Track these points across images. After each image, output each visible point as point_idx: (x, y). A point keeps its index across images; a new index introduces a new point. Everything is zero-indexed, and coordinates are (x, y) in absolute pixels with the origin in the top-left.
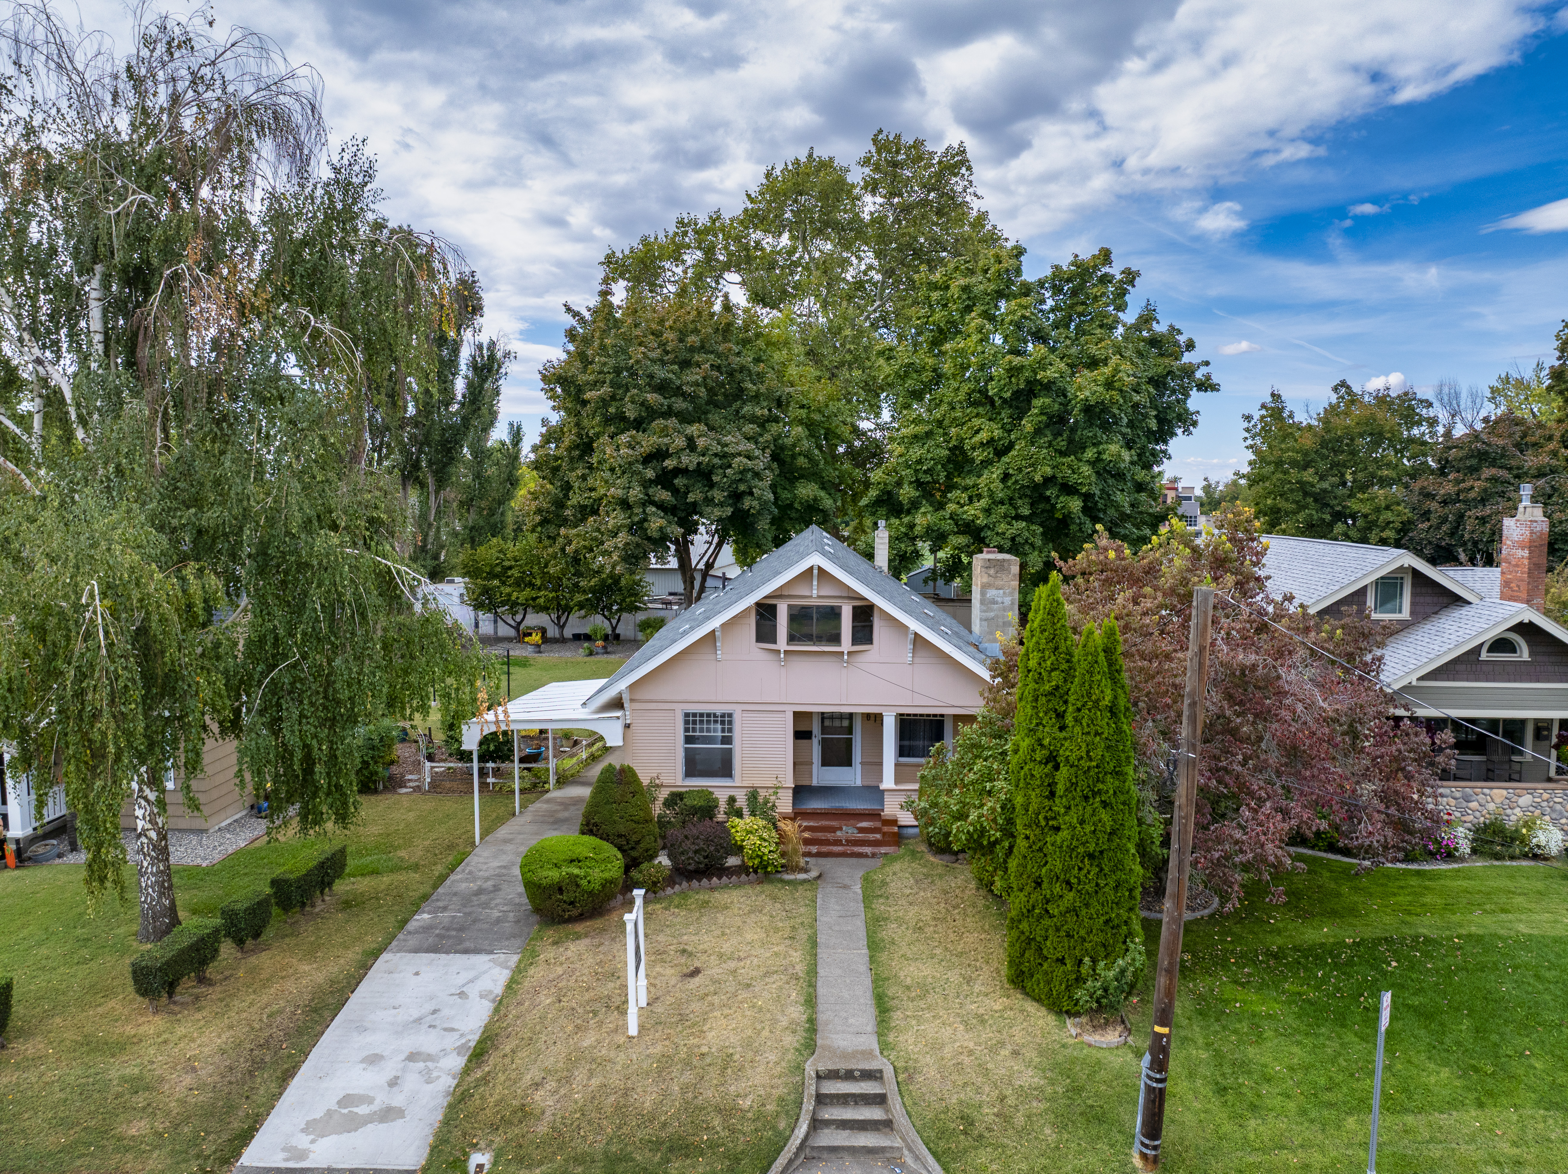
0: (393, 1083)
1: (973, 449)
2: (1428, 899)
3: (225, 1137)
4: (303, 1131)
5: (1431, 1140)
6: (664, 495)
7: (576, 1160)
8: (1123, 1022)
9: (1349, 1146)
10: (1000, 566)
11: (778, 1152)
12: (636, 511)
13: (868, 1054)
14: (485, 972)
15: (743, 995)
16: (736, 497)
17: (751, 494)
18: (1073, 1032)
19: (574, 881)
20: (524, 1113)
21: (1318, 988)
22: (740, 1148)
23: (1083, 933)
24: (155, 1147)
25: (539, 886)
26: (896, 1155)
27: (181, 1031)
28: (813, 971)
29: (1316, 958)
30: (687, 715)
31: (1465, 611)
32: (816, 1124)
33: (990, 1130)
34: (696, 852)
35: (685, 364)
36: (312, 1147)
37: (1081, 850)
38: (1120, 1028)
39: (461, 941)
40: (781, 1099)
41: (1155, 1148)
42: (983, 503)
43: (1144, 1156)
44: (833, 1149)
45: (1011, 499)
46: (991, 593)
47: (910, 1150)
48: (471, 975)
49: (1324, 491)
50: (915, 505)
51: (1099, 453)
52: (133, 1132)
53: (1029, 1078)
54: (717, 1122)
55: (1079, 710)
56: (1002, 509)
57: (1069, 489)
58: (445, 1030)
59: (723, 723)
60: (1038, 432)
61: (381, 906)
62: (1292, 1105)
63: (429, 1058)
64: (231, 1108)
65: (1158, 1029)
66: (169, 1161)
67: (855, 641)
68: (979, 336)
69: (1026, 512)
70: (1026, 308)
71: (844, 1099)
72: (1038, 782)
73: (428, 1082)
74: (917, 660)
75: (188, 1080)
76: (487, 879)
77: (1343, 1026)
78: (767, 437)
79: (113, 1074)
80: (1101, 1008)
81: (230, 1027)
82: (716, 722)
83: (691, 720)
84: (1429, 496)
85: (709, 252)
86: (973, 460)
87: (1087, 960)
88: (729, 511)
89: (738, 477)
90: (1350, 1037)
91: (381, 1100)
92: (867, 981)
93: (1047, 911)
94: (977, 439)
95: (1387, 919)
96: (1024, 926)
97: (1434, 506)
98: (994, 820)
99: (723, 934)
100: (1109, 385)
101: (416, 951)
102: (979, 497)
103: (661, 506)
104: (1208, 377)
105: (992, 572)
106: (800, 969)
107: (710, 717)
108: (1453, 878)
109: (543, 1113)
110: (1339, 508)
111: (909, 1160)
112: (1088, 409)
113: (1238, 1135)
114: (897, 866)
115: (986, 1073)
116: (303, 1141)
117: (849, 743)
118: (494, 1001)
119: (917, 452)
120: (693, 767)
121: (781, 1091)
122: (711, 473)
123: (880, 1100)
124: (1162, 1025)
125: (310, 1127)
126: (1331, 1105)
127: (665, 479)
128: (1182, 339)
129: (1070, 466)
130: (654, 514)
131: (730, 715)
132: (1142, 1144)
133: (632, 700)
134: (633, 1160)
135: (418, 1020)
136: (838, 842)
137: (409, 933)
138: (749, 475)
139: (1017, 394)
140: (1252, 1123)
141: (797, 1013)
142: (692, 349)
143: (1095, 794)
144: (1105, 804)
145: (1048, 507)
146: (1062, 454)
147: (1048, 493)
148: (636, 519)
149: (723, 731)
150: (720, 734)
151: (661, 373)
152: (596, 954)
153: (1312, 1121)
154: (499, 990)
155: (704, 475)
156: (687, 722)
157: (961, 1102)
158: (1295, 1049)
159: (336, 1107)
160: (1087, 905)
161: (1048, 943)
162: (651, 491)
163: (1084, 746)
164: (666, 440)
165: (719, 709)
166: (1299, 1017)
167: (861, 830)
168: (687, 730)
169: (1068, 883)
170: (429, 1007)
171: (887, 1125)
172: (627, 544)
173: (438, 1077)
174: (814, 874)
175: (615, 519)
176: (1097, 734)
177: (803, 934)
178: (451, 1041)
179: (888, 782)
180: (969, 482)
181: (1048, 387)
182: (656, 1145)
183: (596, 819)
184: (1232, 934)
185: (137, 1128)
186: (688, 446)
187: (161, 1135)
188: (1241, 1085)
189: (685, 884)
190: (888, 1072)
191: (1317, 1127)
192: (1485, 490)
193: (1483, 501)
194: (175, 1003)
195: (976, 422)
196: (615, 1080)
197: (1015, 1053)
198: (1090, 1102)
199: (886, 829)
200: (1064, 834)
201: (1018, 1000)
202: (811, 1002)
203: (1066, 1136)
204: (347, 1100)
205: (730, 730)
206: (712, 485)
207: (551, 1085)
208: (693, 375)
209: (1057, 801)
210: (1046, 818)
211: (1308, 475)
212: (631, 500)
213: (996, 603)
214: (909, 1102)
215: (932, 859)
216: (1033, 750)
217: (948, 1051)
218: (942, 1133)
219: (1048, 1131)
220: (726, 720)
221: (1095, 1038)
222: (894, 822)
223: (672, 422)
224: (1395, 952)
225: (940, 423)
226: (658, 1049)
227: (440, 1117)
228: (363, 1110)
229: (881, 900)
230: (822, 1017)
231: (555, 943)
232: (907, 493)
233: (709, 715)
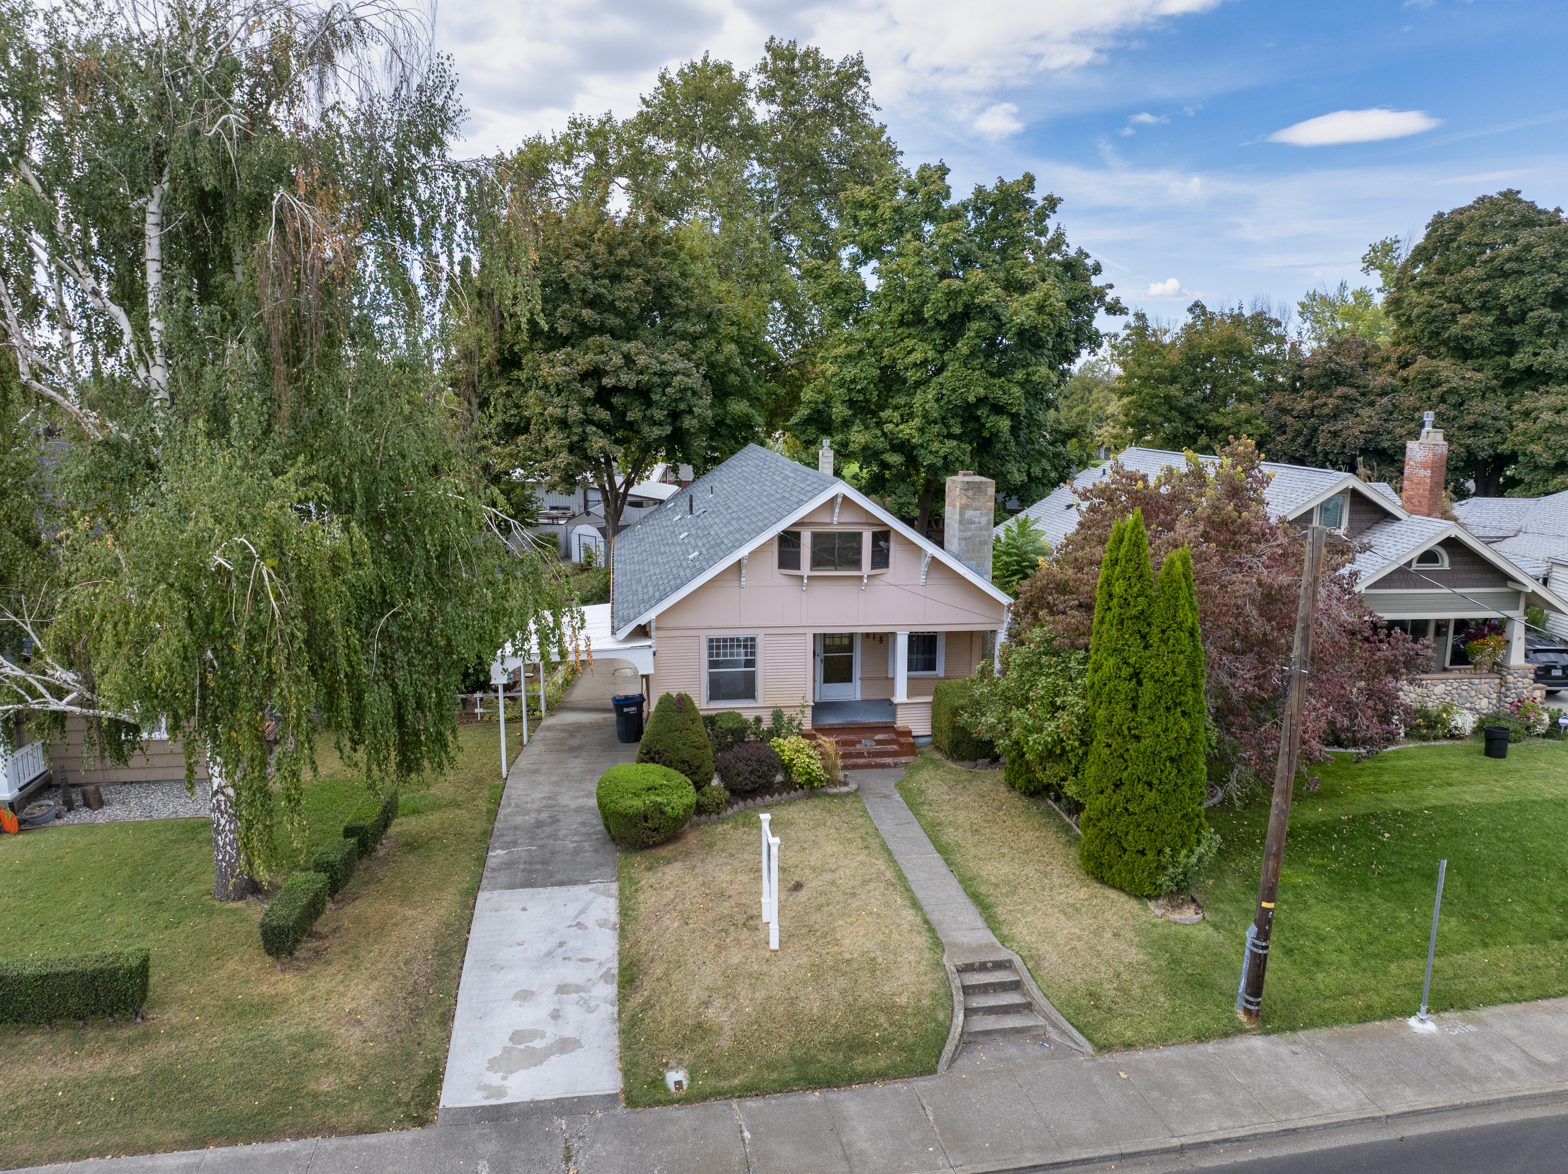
0: (556, 1015)
1: (906, 369)
2: (1386, 778)
3: (415, 1084)
4: (488, 1069)
5: (1456, 976)
6: (603, 415)
7: (768, 1067)
8: (1194, 900)
9: (1397, 987)
10: (977, 488)
11: (944, 1040)
12: (575, 430)
13: (991, 947)
14: (591, 902)
15: (855, 904)
16: (675, 416)
17: (690, 412)
18: (1159, 912)
19: (659, 809)
20: (702, 1030)
21: (1336, 860)
22: (911, 1040)
23: (1162, 826)
24: (353, 1101)
25: (626, 815)
26: (1041, 1032)
27: (323, 985)
28: (901, 877)
29: (1324, 833)
30: (711, 640)
31: (1396, 526)
32: (969, 1012)
33: (1116, 1003)
34: (751, 772)
35: (615, 278)
36: (506, 1083)
37: (1164, 754)
38: (1193, 907)
39: (551, 875)
40: (933, 995)
41: (1258, 1004)
42: (917, 422)
43: (1248, 1012)
44: (987, 1033)
45: (944, 418)
46: (969, 514)
47: (1055, 1026)
48: (579, 906)
49: (1190, 406)
50: (846, 424)
51: (1028, 374)
52: (324, 1088)
53: (1135, 955)
54: (882, 1019)
55: (1163, 632)
56: (936, 429)
57: (998, 409)
58: (581, 960)
59: (745, 647)
60: (972, 354)
61: (446, 846)
62: (1345, 958)
63: (578, 989)
64: (409, 1056)
65: (1265, 905)
66: (372, 1112)
67: (875, 565)
68: (917, 259)
69: (957, 430)
70: (958, 231)
71: (984, 989)
72: (1123, 697)
73: (590, 1011)
74: (930, 581)
75: (357, 1033)
76: (539, 811)
77: (1368, 890)
78: (700, 354)
79: (278, 1035)
80: (1180, 891)
81: (374, 978)
82: (739, 646)
83: (715, 645)
84: (1284, 411)
85: (601, 155)
86: (904, 381)
87: (1167, 850)
88: (668, 430)
89: (678, 396)
90: (1375, 899)
91: (552, 1032)
92: (955, 882)
93: (1126, 809)
94: (911, 359)
95: (1364, 797)
96: (1104, 823)
97: (1289, 420)
98: (1072, 732)
99: (804, 849)
100: (1040, 309)
101: (512, 886)
102: (911, 415)
103: (599, 425)
104: (1117, 301)
105: (970, 493)
106: (889, 875)
107: (735, 642)
108: (1398, 758)
109: (722, 1028)
110: (1202, 422)
111: (1053, 1035)
112: (1021, 333)
113: (1310, 987)
114: (925, 774)
115: (1099, 954)
116: (494, 1079)
117: (850, 660)
118: (614, 929)
119: (850, 371)
120: (717, 691)
121: (930, 987)
122: (649, 391)
123: (1015, 986)
124: (1269, 901)
125: (493, 1065)
126: (1376, 956)
127: (603, 397)
128: (1090, 262)
129: (1001, 387)
130: (595, 433)
131: (753, 639)
132: (1247, 1001)
133: (657, 628)
134: (820, 1061)
135: (549, 954)
136: (860, 755)
137: (493, 870)
138: (689, 393)
139: (953, 317)
140: (1320, 976)
141: (909, 915)
142: (620, 263)
143: (1176, 704)
144: (1184, 714)
145: (977, 426)
146: (993, 375)
147: (979, 413)
148: (575, 438)
149: (746, 654)
150: (743, 658)
151: (593, 287)
152: (695, 876)
153: (1364, 970)
154: (614, 917)
155: (643, 394)
156: (711, 648)
157: (1085, 981)
158: (1337, 913)
159: (510, 1044)
160: (1166, 803)
161: (1130, 837)
162: (589, 410)
163: (1169, 664)
164: (602, 357)
165: (742, 634)
166: (1331, 885)
167: (879, 742)
168: (711, 655)
169: (1150, 784)
170: (553, 941)
171: (1028, 1007)
172: (569, 464)
173: (597, 1006)
174: (853, 786)
175: (553, 438)
176: (1181, 652)
177: (874, 843)
178: (592, 971)
179: (900, 695)
180: (902, 400)
181: (982, 310)
182: (835, 1046)
183: (658, 747)
184: (1246, 819)
185: (326, 1084)
186: (626, 365)
187: (354, 1088)
188: (1303, 946)
189: (741, 804)
190: (1018, 961)
191: (1369, 974)
192: (1337, 407)
193: (1335, 417)
194: (297, 959)
195: (910, 343)
196: (777, 991)
197: (1116, 935)
198: (1189, 971)
199: (902, 740)
200: (1146, 742)
201: (1097, 888)
202: (915, 904)
203: (1178, 1002)
204: (517, 1037)
205: (753, 654)
206: (649, 404)
207: (718, 1003)
208: (627, 290)
209: (1140, 713)
210: (1129, 729)
211: (1174, 390)
212: (570, 420)
213: (973, 523)
214: (1044, 986)
215: (953, 766)
216: (1119, 669)
217: (1060, 938)
218: (1078, 1010)
219: (1162, 999)
220: (750, 644)
221: (1176, 916)
222: (908, 733)
223: (606, 339)
224: (1383, 825)
225: (870, 343)
226: (804, 960)
227: (617, 1043)
228: (538, 1044)
229: (926, 807)
230: (934, 918)
231: (649, 869)
232: (839, 411)
233: (732, 640)
